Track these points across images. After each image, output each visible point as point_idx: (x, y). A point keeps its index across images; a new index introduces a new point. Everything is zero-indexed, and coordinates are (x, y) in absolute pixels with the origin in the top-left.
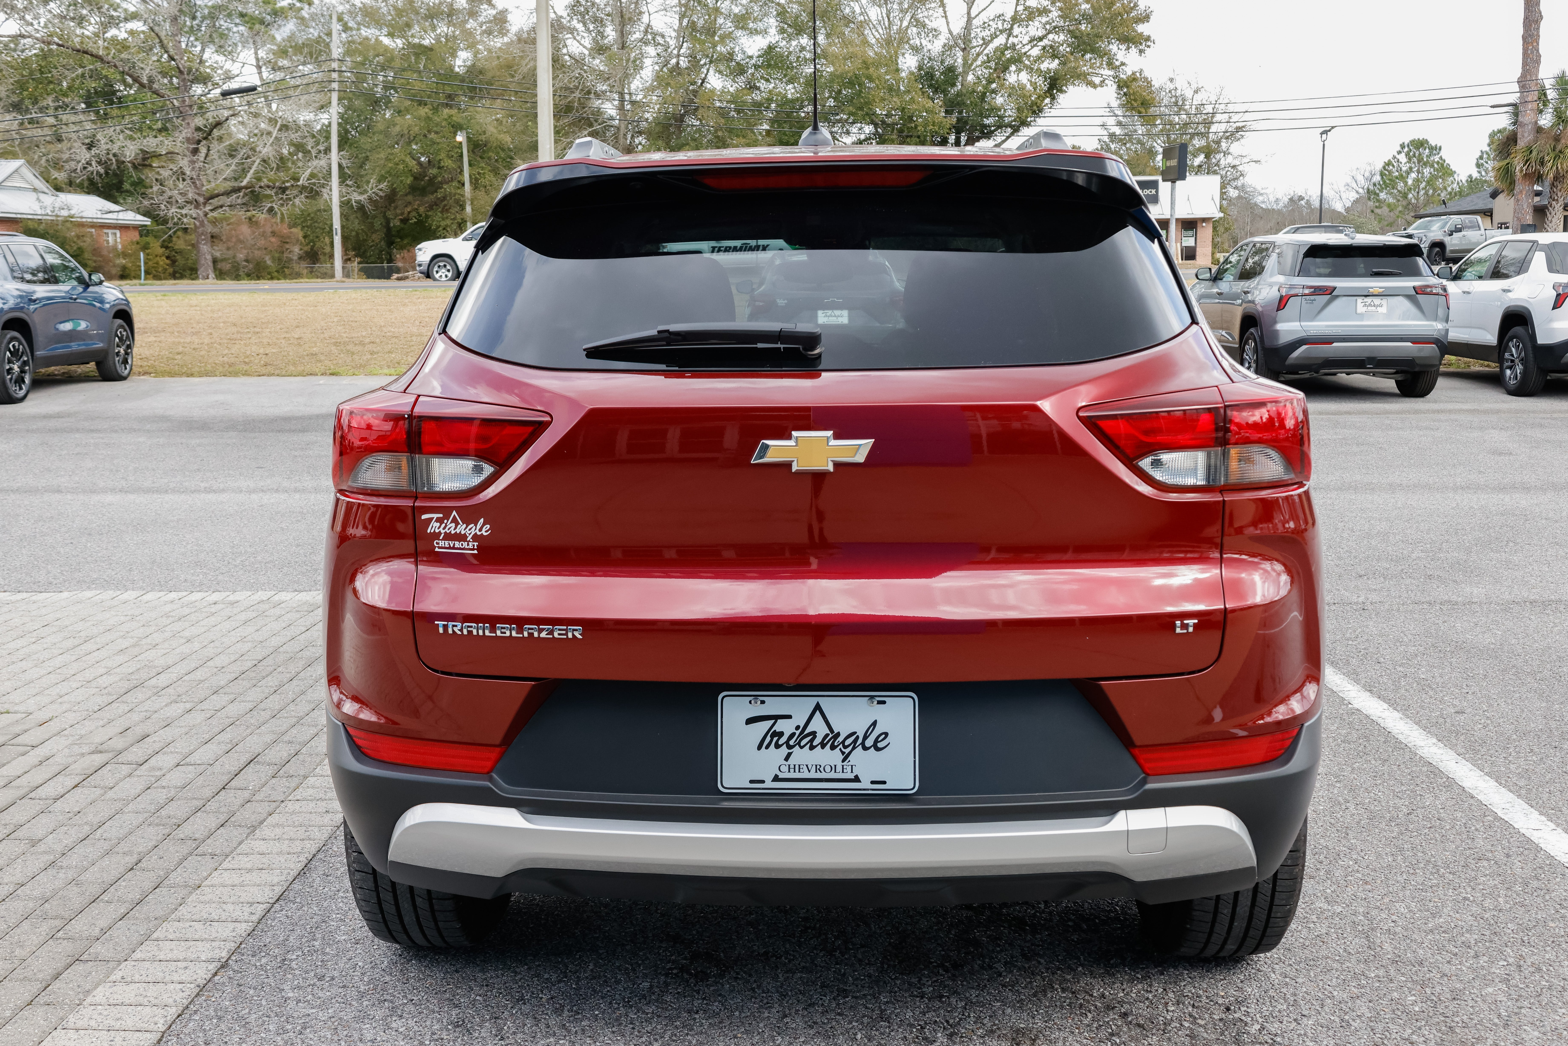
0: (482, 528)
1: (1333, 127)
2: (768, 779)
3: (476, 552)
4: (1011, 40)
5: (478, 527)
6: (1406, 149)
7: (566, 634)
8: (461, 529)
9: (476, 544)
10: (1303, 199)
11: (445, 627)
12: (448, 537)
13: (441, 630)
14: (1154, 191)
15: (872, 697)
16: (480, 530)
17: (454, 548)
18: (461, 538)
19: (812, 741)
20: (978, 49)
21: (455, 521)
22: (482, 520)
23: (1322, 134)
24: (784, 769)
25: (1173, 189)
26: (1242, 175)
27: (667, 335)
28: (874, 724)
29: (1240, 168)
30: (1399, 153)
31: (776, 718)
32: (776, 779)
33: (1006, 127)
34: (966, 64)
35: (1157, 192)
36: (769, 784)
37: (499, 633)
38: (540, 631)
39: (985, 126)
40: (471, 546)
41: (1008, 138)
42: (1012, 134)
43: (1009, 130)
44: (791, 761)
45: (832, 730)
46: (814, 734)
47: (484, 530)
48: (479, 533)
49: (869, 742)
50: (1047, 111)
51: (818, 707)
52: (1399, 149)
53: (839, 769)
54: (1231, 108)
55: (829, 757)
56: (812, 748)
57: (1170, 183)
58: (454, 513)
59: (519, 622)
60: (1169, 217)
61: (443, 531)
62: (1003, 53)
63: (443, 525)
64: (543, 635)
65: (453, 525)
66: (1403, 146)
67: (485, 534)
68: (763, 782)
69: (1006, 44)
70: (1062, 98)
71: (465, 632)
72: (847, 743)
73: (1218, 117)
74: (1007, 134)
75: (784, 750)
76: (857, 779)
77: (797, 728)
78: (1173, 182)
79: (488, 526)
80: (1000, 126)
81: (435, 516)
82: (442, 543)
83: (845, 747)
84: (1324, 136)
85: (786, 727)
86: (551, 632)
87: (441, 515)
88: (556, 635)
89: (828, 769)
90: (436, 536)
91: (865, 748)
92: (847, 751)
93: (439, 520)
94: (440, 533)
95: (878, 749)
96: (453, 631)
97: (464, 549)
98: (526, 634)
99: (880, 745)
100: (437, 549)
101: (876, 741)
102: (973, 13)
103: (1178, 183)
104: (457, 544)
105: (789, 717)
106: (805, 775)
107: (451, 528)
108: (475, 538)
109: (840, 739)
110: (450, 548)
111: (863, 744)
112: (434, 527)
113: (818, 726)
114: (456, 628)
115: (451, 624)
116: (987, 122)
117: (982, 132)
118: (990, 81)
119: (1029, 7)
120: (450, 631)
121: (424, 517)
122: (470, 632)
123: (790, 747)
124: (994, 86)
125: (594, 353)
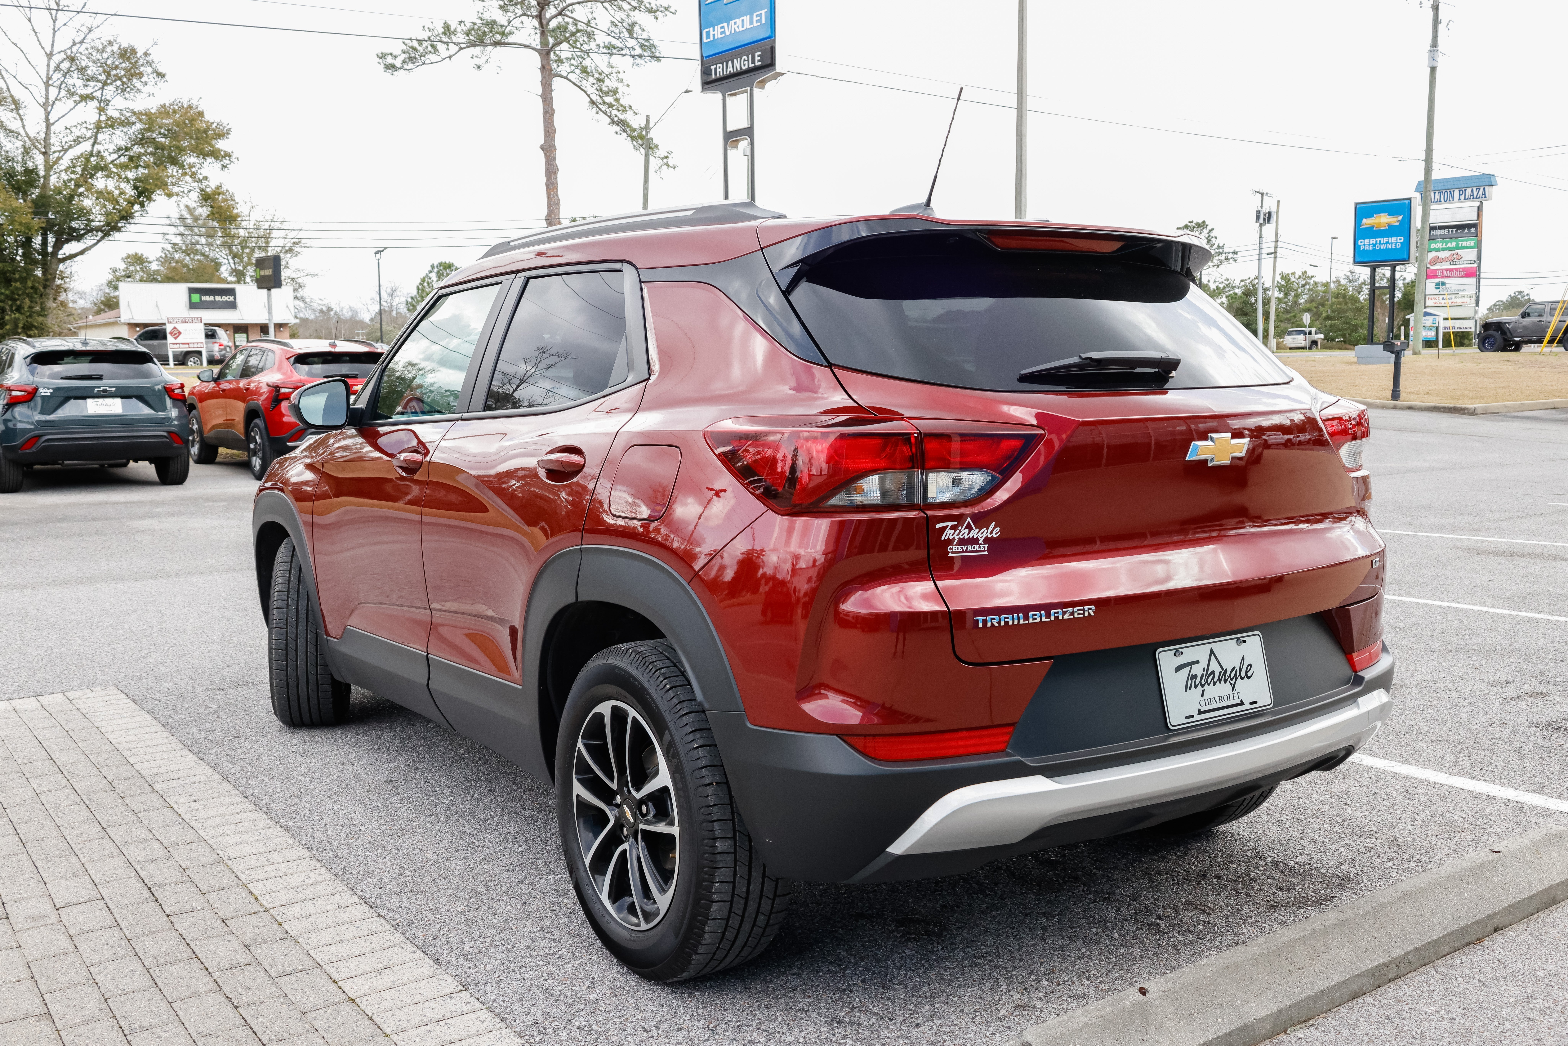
0: (993, 531)
1: (385, 248)
2: (1195, 713)
3: (986, 553)
4: (97, 147)
5: (990, 530)
6: (436, 270)
7: (1084, 614)
8: (974, 533)
9: (986, 546)
10: (332, 310)
11: (985, 622)
12: (962, 542)
13: (980, 625)
14: (232, 298)
15: (1238, 639)
16: (991, 533)
17: (967, 551)
18: (974, 541)
19: (1213, 678)
20: (57, 155)
21: (969, 527)
22: (993, 524)
23: (376, 253)
24: (1203, 703)
25: (269, 296)
26: (300, 287)
27: (1088, 361)
28: (1243, 659)
29: (299, 280)
30: (430, 272)
31: (1191, 664)
32: (1200, 712)
33: (97, 231)
34: (49, 168)
35: (235, 298)
36: (1197, 717)
37: (1031, 621)
38: (1064, 613)
39: (74, 230)
40: (982, 549)
41: (99, 241)
42: (102, 238)
43: (100, 234)
44: (1206, 696)
45: (1222, 668)
46: (1213, 672)
47: (995, 532)
48: (990, 536)
49: (1243, 674)
50: (138, 218)
51: (1212, 652)
52: (430, 269)
53: (1232, 697)
54: (285, 226)
55: (1223, 689)
56: (1214, 684)
57: (265, 291)
58: (969, 519)
59: (1047, 608)
60: (267, 322)
61: (956, 537)
62: (88, 160)
63: (957, 532)
64: (1066, 616)
65: (967, 530)
66: (432, 267)
67: (995, 536)
68: (1193, 716)
69: (92, 151)
70: (151, 207)
71: (1002, 624)
72: (1232, 676)
73: (275, 234)
74: (98, 238)
75: (1200, 688)
76: (1242, 703)
77: (1204, 670)
78: (269, 289)
79: (998, 529)
80: (90, 230)
81: (950, 524)
82: (955, 549)
83: (1232, 679)
84: (378, 255)
85: (1197, 670)
86: (1072, 614)
87: (956, 523)
88: (1076, 615)
89: (1226, 698)
90: (949, 542)
91: (1242, 678)
92: (1233, 682)
93: (954, 528)
94: (954, 539)
95: (1249, 678)
96: (992, 624)
97: (976, 551)
98: (1053, 618)
99: (1249, 674)
100: (950, 555)
101: (1247, 672)
102: (52, 118)
103: (273, 290)
104: (970, 548)
105: (1197, 662)
106: (1215, 706)
107: (965, 533)
108: (987, 540)
109: (1228, 674)
110: (963, 552)
111: (1240, 675)
112: (949, 534)
113: (1214, 667)
114: (993, 621)
115: (989, 618)
116: (74, 224)
117: (70, 234)
118: (78, 186)
119: (111, 117)
120: (989, 625)
121: (938, 526)
122: (1007, 623)
123: (1203, 686)
124: (81, 190)
125: (1023, 379)
